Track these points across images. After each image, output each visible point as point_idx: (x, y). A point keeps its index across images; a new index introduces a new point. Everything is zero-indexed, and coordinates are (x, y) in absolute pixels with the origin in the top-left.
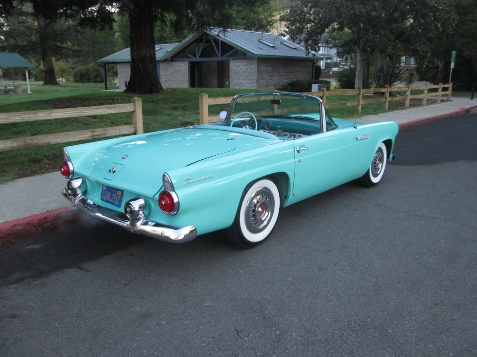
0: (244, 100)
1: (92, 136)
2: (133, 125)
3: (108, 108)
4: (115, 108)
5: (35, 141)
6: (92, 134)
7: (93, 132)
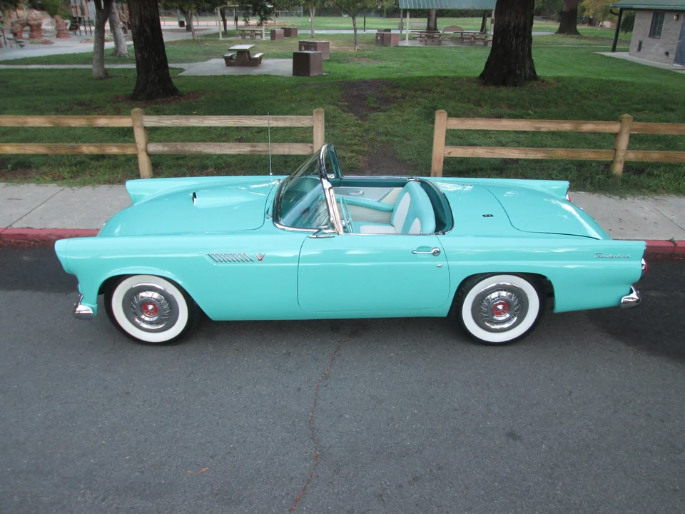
0: (538, 125)
1: (251, 151)
2: (310, 145)
3: (276, 120)
4: (284, 120)
5: (187, 148)
6: (252, 149)
7: (253, 146)
